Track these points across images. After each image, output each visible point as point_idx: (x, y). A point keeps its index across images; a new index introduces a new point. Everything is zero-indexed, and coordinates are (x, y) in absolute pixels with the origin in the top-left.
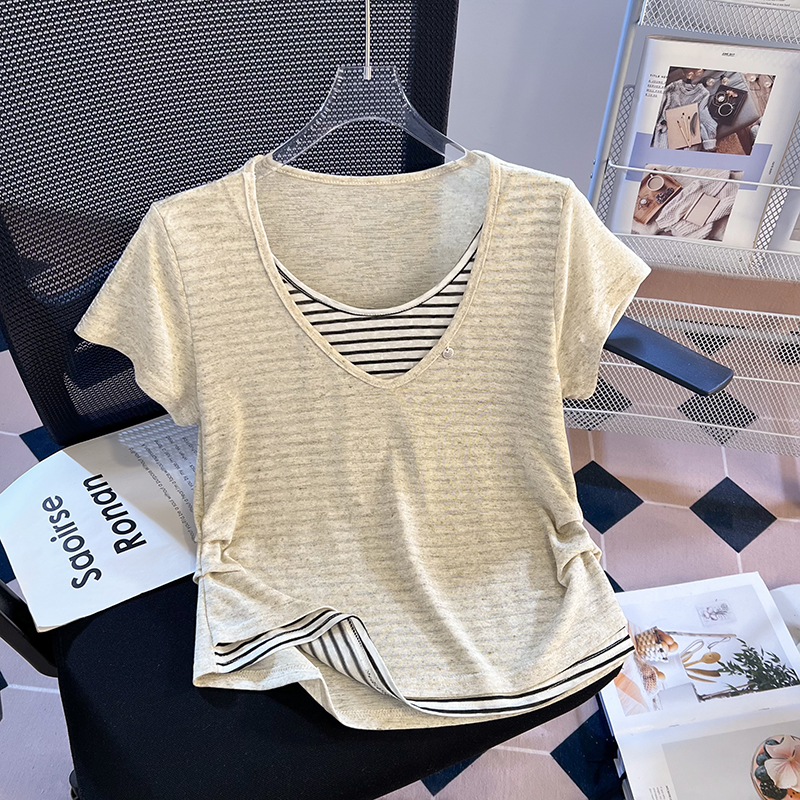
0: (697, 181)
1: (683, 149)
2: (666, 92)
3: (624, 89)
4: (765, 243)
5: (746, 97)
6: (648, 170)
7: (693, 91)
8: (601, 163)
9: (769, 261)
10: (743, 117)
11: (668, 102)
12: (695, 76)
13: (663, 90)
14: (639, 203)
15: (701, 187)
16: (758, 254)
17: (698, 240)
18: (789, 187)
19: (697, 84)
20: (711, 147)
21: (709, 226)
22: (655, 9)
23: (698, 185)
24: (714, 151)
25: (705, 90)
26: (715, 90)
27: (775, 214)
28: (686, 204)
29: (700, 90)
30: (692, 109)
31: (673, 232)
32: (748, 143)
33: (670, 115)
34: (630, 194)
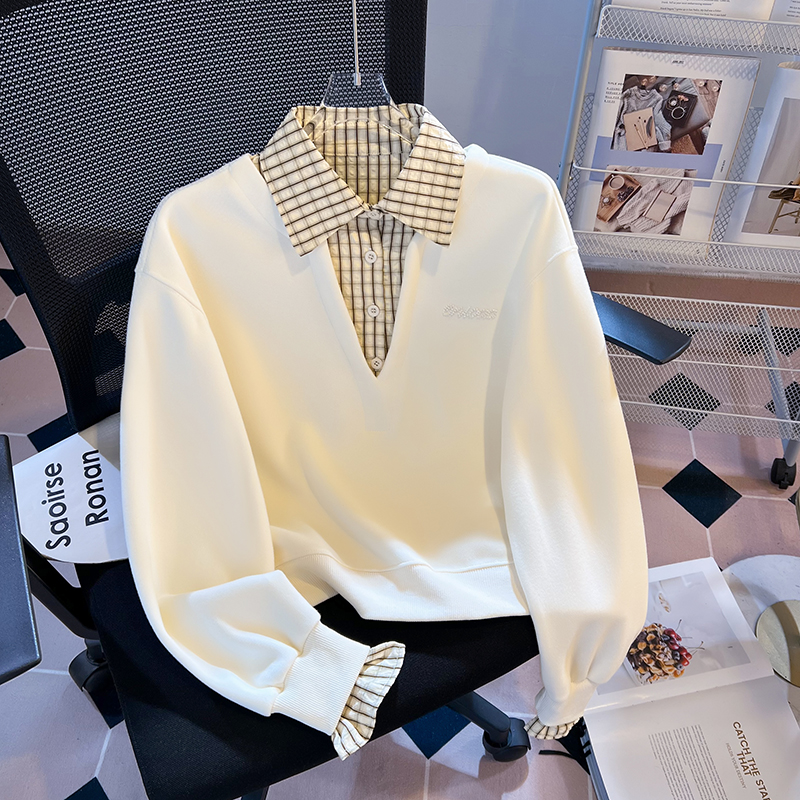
0: (654, 180)
1: (640, 150)
2: (623, 98)
3: (585, 97)
4: (720, 237)
5: (697, 101)
6: (609, 171)
7: (647, 97)
8: (565, 166)
9: (724, 252)
10: (694, 120)
11: (626, 106)
12: (648, 82)
13: (620, 96)
14: (602, 202)
15: (659, 185)
16: (714, 247)
17: (656, 234)
19: (651, 89)
20: (667, 148)
21: (668, 222)
23: (656, 184)
24: (669, 151)
25: (659, 95)
26: (668, 95)
27: (728, 209)
28: (646, 201)
29: (653, 96)
30: (647, 113)
31: (632, 228)
32: (700, 143)
33: (627, 119)
34: (593, 194)
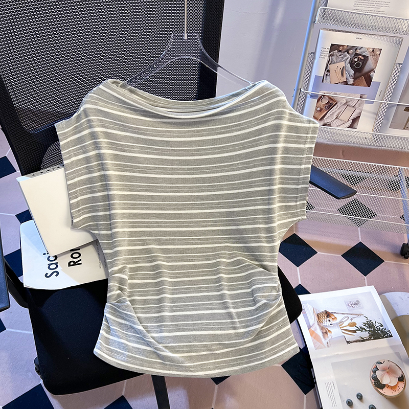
1: (337, 83)
3: (309, 54)
4: (377, 130)
5: (368, 59)
7: (342, 56)
8: (297, 90)
10: (366, 69)
11: (330, 61)
12: (343, 49)
13: (328, 55)
14: (316, 110)
15: (347, 102)
16: (374, 135)
18: (389, 102)
19: (344, 52)
20: (351, 83)
21: (351, 122)
22: (323, 16)
23: (345, 102)
24: (353, 85)
25: (348, 56)
26: (353, 55)
27: (382, 116)
28: (339, 111)
29: (345, 56)
30: (342, 64)
31: (331, 124)
32: (369, 81)
33: (331, 67)
